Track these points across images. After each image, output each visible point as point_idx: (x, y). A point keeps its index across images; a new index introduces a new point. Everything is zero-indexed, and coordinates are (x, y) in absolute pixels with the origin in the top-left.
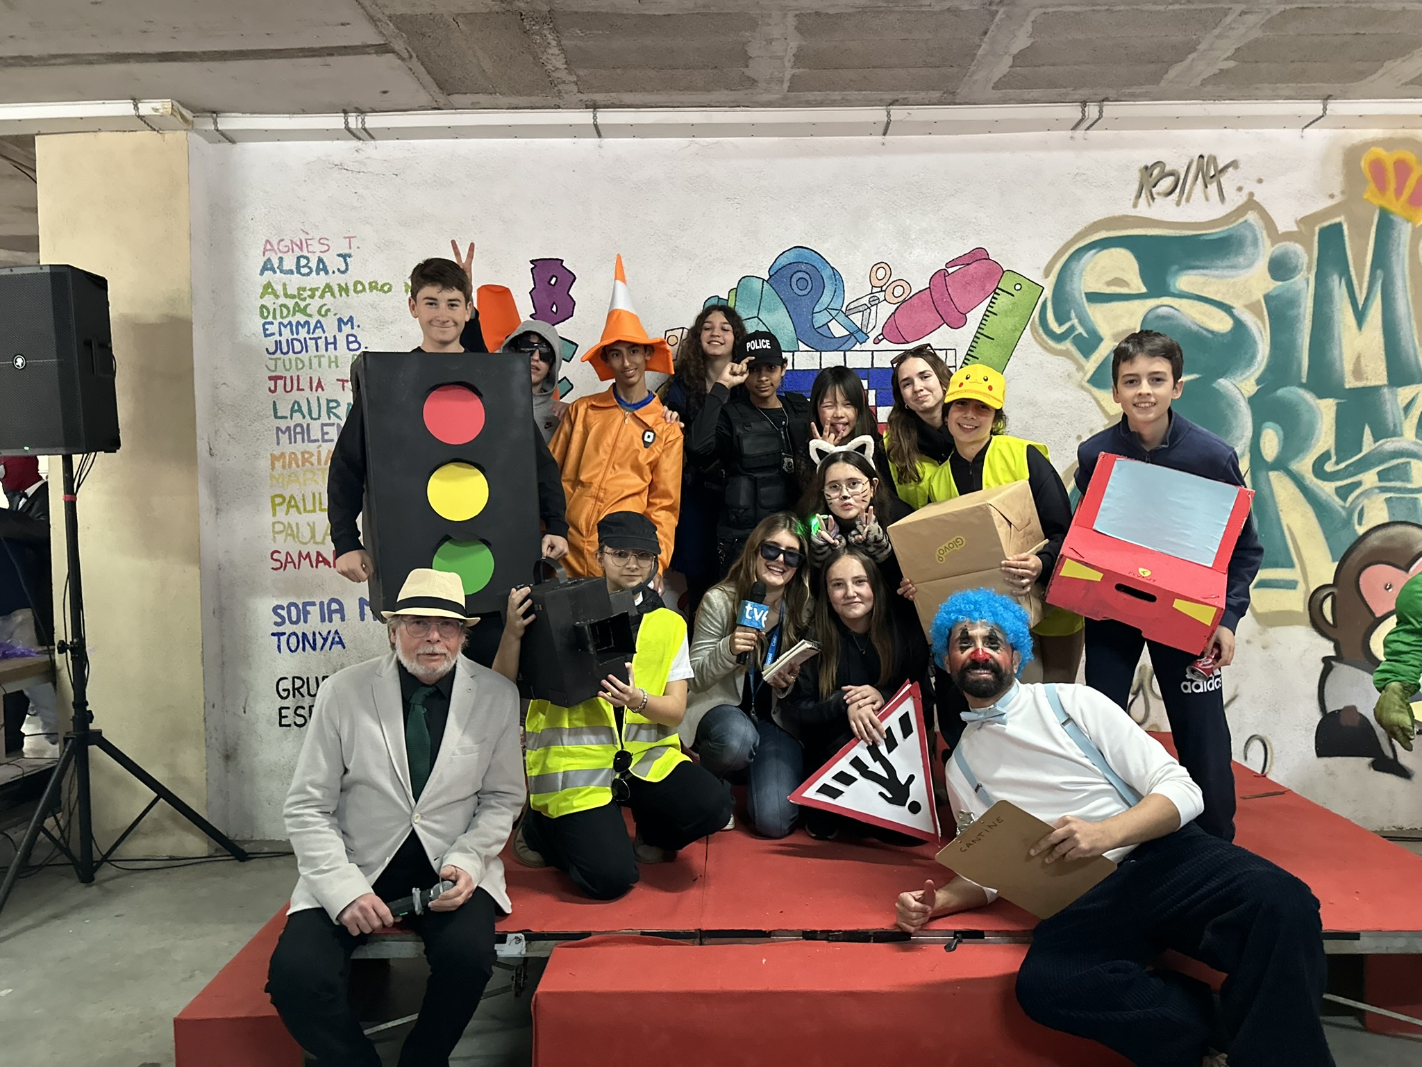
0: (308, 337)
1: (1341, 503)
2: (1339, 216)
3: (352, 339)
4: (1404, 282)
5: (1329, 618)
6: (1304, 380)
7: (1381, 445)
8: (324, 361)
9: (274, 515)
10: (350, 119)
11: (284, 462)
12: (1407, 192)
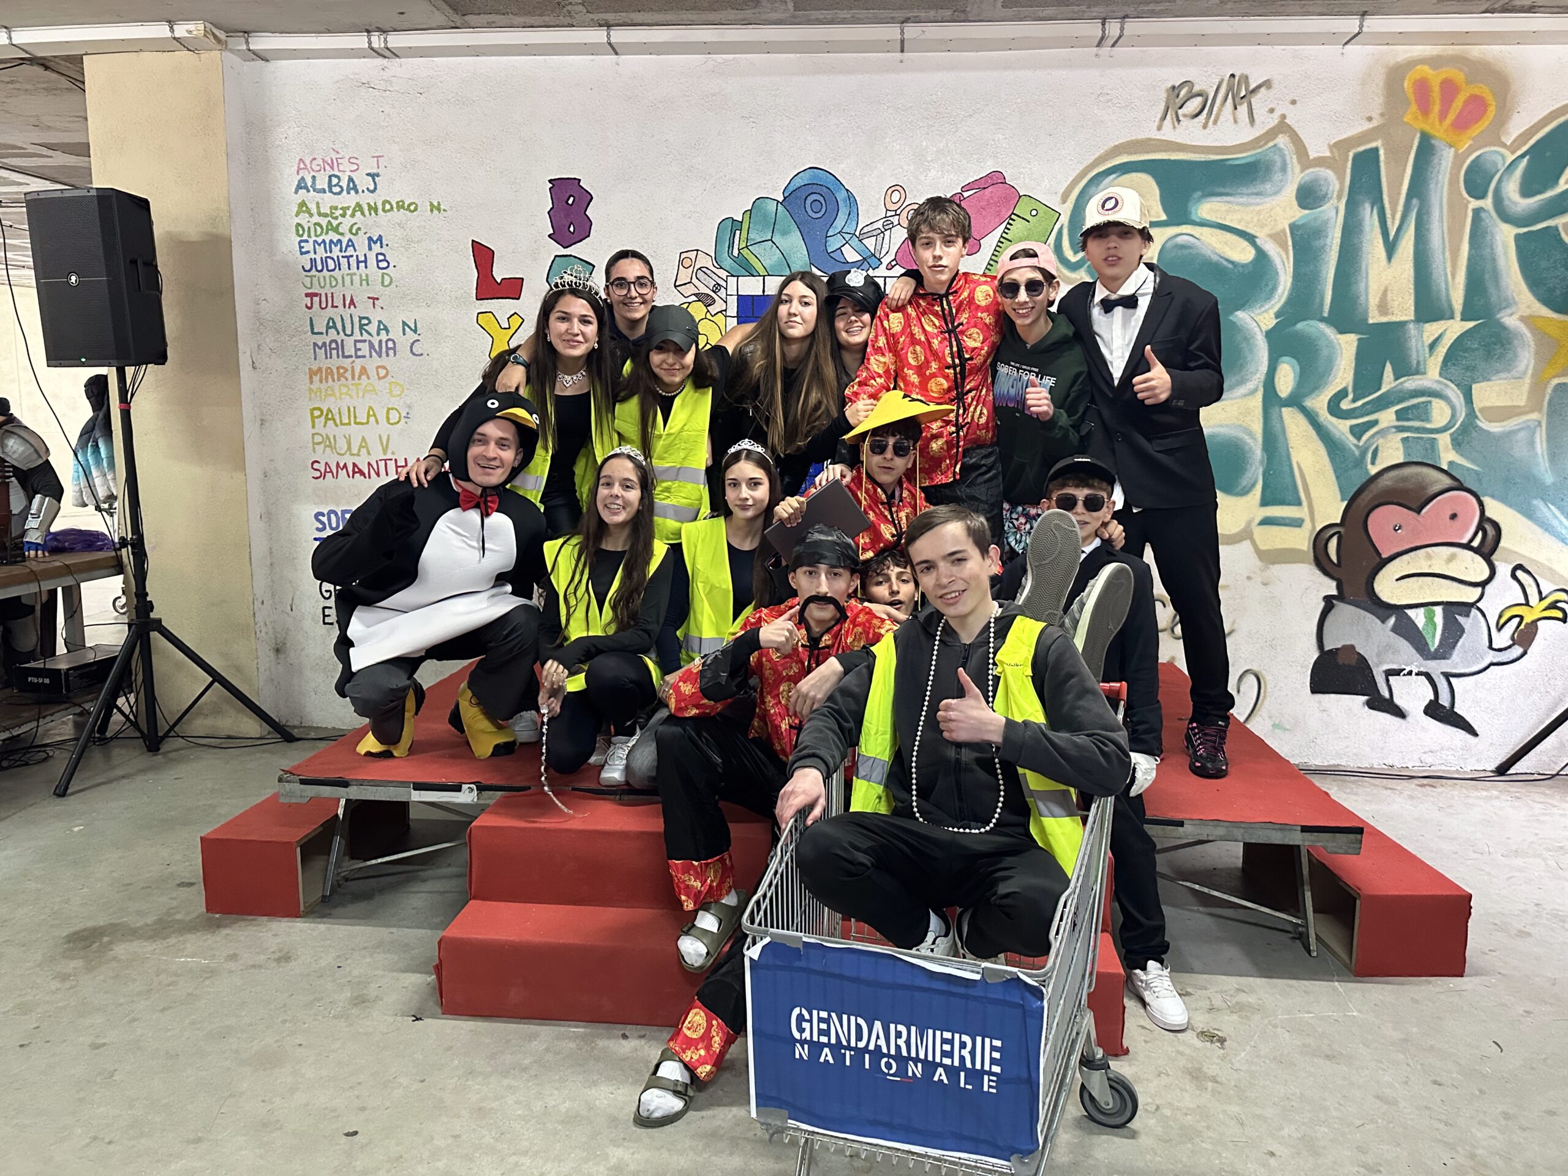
0: (340, 254)
1: (1355, 441)
2: (1375, 140)
3: (381, 257)
4: (1441, 211)
5: (1334, 558)
6: (1326, 315)
7: (1402, 383)
8: (356, 279)
9: (313, 427)
10: (373, 38)
11: (321, 377)
12: (1451, 117)
